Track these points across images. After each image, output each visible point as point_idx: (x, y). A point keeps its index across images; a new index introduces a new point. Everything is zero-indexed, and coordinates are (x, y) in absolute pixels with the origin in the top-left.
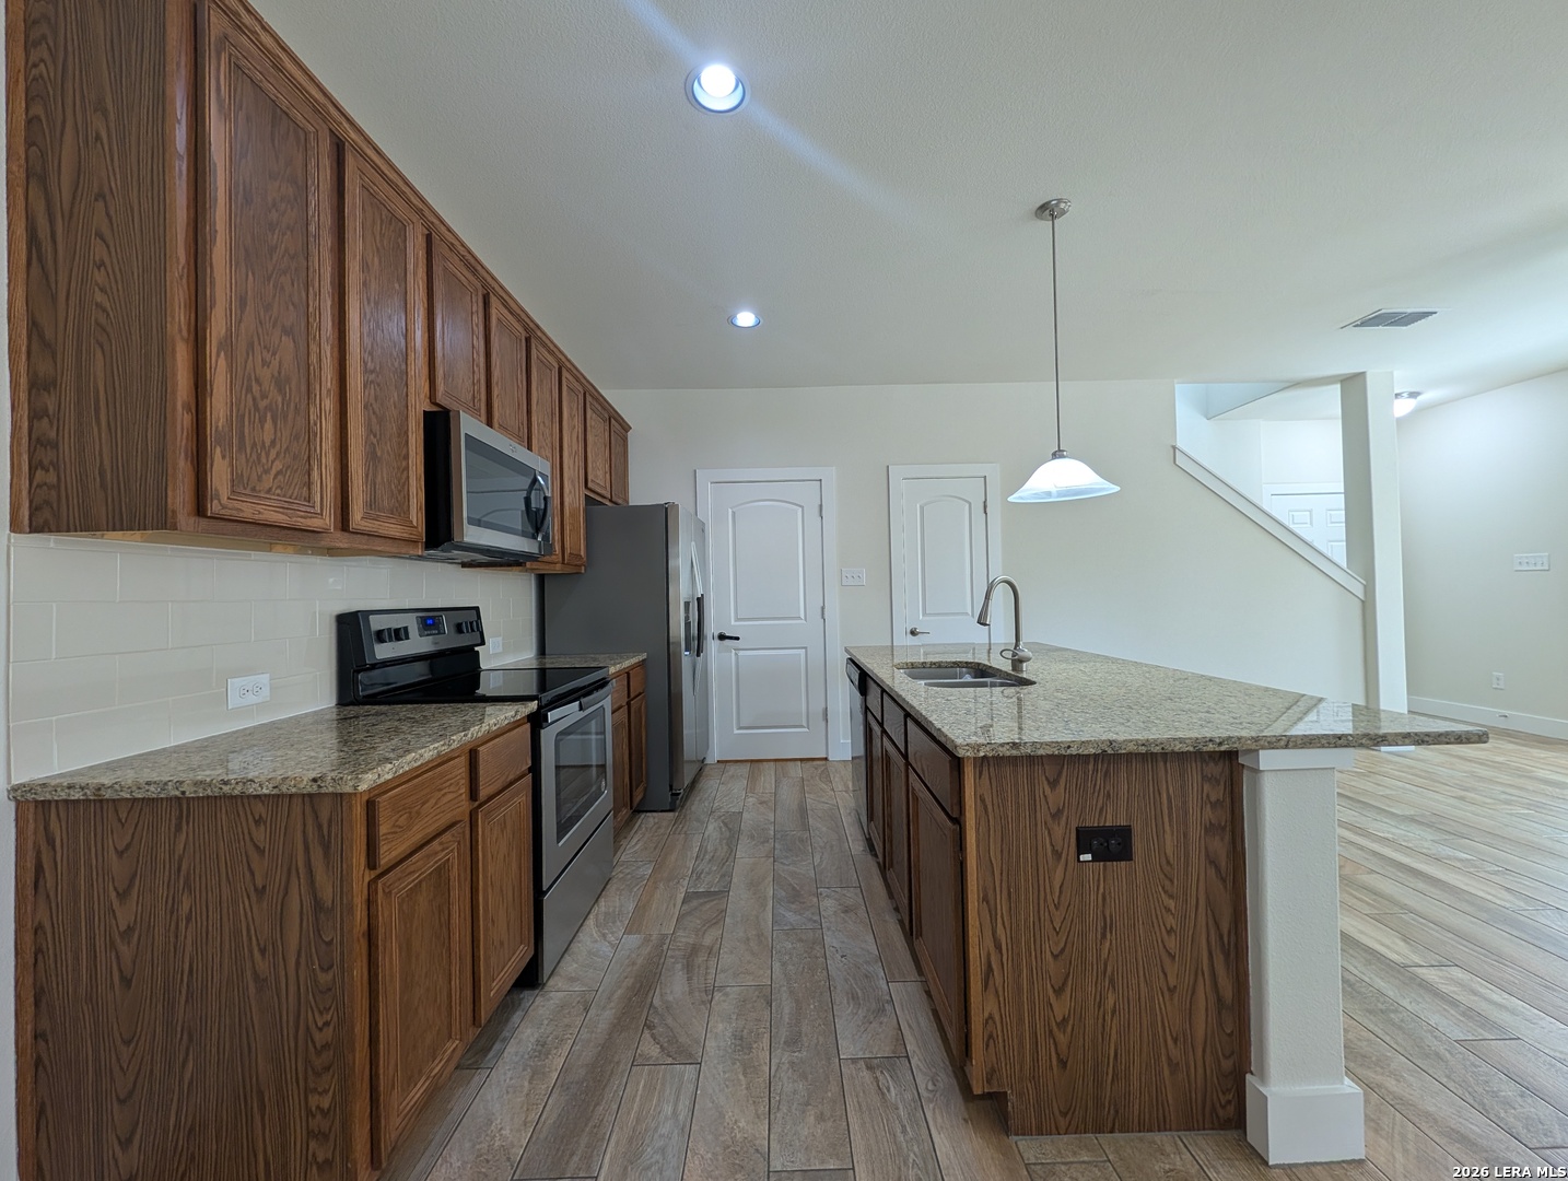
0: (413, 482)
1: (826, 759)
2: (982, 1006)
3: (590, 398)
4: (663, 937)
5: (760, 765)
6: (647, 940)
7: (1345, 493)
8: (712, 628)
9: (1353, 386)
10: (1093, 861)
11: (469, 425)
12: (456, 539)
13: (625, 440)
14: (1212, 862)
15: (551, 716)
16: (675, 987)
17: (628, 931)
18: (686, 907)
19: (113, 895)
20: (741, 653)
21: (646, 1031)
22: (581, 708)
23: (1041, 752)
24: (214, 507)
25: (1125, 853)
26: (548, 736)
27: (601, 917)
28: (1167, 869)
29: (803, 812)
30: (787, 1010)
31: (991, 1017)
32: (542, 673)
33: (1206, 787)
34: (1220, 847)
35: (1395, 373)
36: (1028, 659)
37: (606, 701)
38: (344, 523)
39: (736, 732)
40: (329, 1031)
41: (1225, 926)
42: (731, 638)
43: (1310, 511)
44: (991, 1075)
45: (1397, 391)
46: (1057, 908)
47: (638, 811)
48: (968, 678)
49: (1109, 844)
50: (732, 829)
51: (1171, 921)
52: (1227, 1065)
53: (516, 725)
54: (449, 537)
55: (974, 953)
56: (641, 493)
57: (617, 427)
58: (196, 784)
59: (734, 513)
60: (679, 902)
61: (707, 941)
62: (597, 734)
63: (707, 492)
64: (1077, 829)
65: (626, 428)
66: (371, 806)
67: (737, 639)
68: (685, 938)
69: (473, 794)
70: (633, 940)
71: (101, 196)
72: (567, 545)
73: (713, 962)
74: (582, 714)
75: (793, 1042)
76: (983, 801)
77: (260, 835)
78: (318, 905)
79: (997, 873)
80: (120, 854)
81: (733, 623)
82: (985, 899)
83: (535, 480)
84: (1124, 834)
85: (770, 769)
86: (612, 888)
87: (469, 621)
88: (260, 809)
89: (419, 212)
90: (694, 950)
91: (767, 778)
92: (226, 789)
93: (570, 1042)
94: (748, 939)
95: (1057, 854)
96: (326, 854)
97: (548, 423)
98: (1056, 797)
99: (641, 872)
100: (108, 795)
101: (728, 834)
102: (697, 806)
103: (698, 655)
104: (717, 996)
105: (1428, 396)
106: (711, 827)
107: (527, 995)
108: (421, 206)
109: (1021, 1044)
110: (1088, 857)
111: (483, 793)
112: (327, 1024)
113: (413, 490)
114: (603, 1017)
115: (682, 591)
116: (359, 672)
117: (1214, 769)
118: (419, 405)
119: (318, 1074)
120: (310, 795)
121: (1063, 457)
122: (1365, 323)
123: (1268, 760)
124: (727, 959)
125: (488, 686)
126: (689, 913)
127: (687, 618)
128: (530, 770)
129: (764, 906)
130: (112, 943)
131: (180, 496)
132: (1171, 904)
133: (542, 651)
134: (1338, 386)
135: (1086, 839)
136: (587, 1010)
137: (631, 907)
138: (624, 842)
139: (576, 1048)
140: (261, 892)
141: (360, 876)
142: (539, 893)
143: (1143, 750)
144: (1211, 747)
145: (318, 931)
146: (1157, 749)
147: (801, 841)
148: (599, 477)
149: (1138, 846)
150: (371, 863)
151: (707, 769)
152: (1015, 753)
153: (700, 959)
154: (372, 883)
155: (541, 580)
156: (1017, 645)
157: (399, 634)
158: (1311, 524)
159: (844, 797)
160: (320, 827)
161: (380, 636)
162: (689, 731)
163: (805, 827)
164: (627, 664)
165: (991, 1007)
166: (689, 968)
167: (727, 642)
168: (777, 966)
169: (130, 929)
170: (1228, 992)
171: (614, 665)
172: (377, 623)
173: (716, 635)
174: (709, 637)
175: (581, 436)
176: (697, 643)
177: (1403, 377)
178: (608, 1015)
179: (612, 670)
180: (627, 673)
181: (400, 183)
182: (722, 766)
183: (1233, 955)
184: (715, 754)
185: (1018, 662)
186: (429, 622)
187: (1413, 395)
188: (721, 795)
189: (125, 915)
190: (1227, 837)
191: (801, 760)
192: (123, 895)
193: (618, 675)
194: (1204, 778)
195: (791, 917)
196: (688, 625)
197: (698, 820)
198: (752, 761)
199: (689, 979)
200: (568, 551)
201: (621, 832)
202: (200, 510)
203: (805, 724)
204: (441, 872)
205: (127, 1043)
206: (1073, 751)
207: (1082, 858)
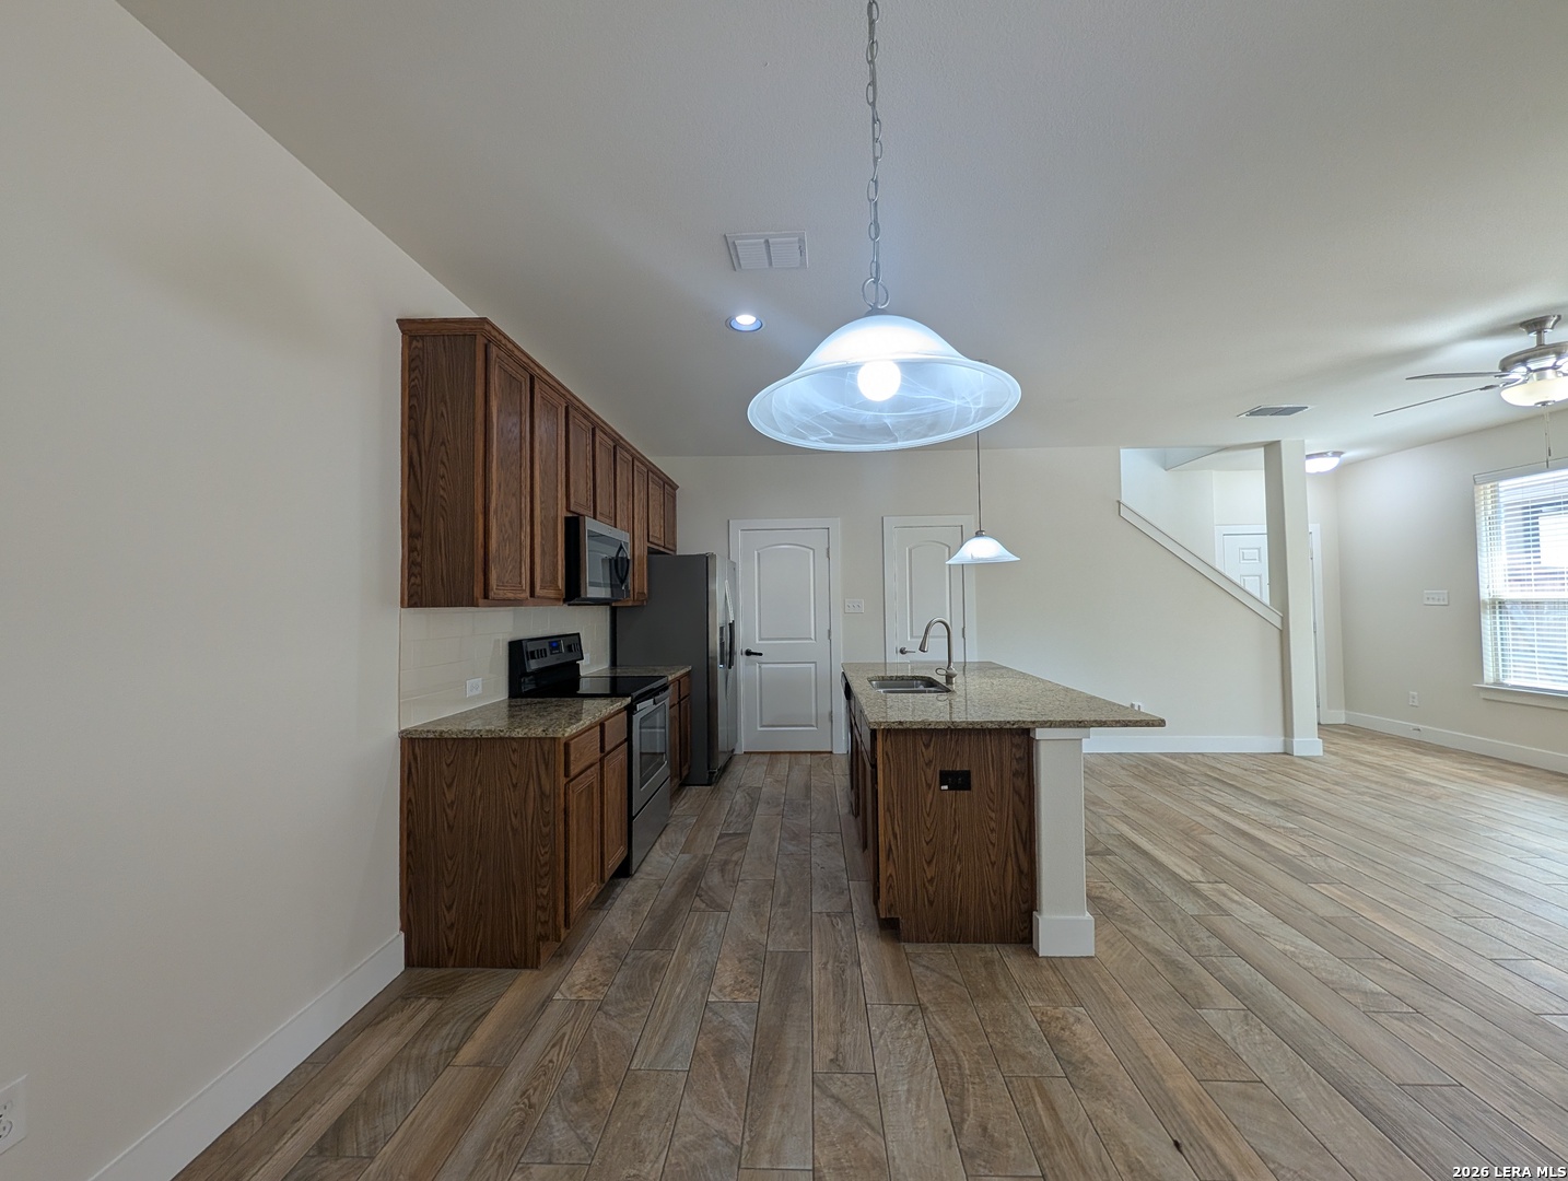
0: (560, 562)
1: (831, 752)
2: (886, 869)
3: (652, 470)
4: (705, 856)
5: (778, 756)
6: (695, 857)
7: (1268, 534)
8: (740, 646)
9: (1272, 449)
10: (949, 789)
11: (590, 525)
12: (583, 596)
13: (674, 497)
14: (1017, 792)
15: (639, 707)
16: (714, 879)
17: (682, 852)
18: (719, 841)
19: (445, 786)
20: (763, 666)
21: (697, 898)
22: (655, 703)
23: (915, 727)
24: (492, 595)
25: (967, 786)
26: (636, 718)
27: (664, 845)
28: (991, 795)
29: (808, 788)
30: (783, 891)
31: (891, 875)
32: (614, 680)
33: (1014, 750)
34: (1021, 783)
35: (1306, 441)
36: (955, 675)
37: (667, 699)
38: (532, 594)
39: (760, 729)
40: (548, 856)
41: (1024, 829)
42: (756, 654)
43: (1259, 549)
44: (891, 907)
45: (1307, 453)
46: (928, 815)
47: (685, 783)
48: (922, 688)
49: (958, 781)
50: (754, 798)
51: (993, 824)
52: (1024, 907)
53: (619, 712)
54: (578, 594)
55: (881, 839)
56: (687, 545)
57: (668, 487)
58: (488, 731)
59: (759, 554)
60: (716, 838)
61: (735, 858)
62: (661, 728)
63: (738, 538)
64: (941, 772)
65: (674, 487)
66: (567, 745)
67: (761, 654)
68: (719, 856)
69: (602, 748)
70: (686, 857)
71: (443, 443)
72: (636, 586)
73: (738, 868)
74: (655, 707)
75: (783, 905)
76: (887, 754)
77: (515, 758)
78: (542, 793)
79: (895, 794)
80: (448, 765)
81: (757, 641)
82: (889, 810)
83: (621, 547)
84: (967, 775)
85: (785, 760)
86: (669, 829)
87: (573, 643)
88: (515, 745)
89: (564, 396)
90: (726, 863)
91: (783, 765)
92: (502, 734)
93: (652, 901)
94: (761, 858)
95: (929, 786)
96: (547, 766)
97: (625, 501)
98: (929, 753)
99: (688, 821)
100: (446, 736)
101: (750, 801)
102: (728, 782)
103: (730, 667)
104: (740, 883)
105: (1349, 454)
106: (738, 796)
107: (623, 881)
108: (564, 392)
109: (908, 891)
110: (946, 787)
111: (607, 748)
112: (546, 853)
113: (560, 568)
114: (670, 892)
115: (718, 619)
116: (521, 677)
117: (1017, 740)
118: (562, 513)
119: (541, 877)
120: (540, 738)
121: (982, 536)
122: (1252, 413)
123: (1040, 734)
124: (745, 867)
125: (584, 687)
126: (722, 844)
127: (721, 639)
128: (626, 740)
129: (773, 842)
130: (444, 809)
131: (478, 591)
132: (993, 815)
133: (614, 663)
134: (1263, 449)
135: (945, 777)
136: (660, 887)
137: (684, 840)
138: (675, 804)
139: (657, 903)
140: (515, 786)
141: (563, 780)
142: (631, 818)
143: (971, 727)
144: (1008, 726)
145: (542, 808)
146: (979, 727)
147: (804, 805)
148: (657, 531)
149: (974, 781)
150: (567, 774)
151: (735, 759)
152: (900, 727)
153: (731, 866)
154: (568, 783)
155: (614, 611)
156: (949, 665)
157: (542, 653)
158: (1260, 560)
159: (840, 777)
160: (544, 754)
161: (532, 655)
162: (722, 729)
163: (808, 795)
164: (678, 674)
165: (891, 870)
166: (722, 871)
167: (752, 657)
168: (779, 872)
169: (453, 803)
170: (1025, 866)
171: (671, 674)
172: (531, 647)
173: (744, 651)
174: (739, 652)
175: (645, 504)
176: (729, 657)
177: (1312, 444)
178: (674, 890)
179: (670, 678)
180: (678, 680)
181: (557, 385)
182: (748, 756)
183: (1028, 843)
184: (743, 746)
185: (949, 678)
186: (554, 645)
187: (1337, 454)
188: (745, 776)
189: (450, 796)
190: (1025, 778)
191: (811, 753)
192: (449, 786)
193: (673, 681)
194: (1012, 744)
195: (791, 848)
196: (722, 644)
197: (729, 791)
198: (772, 753)
199: (723, 876)
200: (636, 591)
201: (676, 794)
202: (486, 596)
203: (814, 723)
204: (590, 787)
205: (451, 858)
206: (932, 727)
207: (943, 788)
